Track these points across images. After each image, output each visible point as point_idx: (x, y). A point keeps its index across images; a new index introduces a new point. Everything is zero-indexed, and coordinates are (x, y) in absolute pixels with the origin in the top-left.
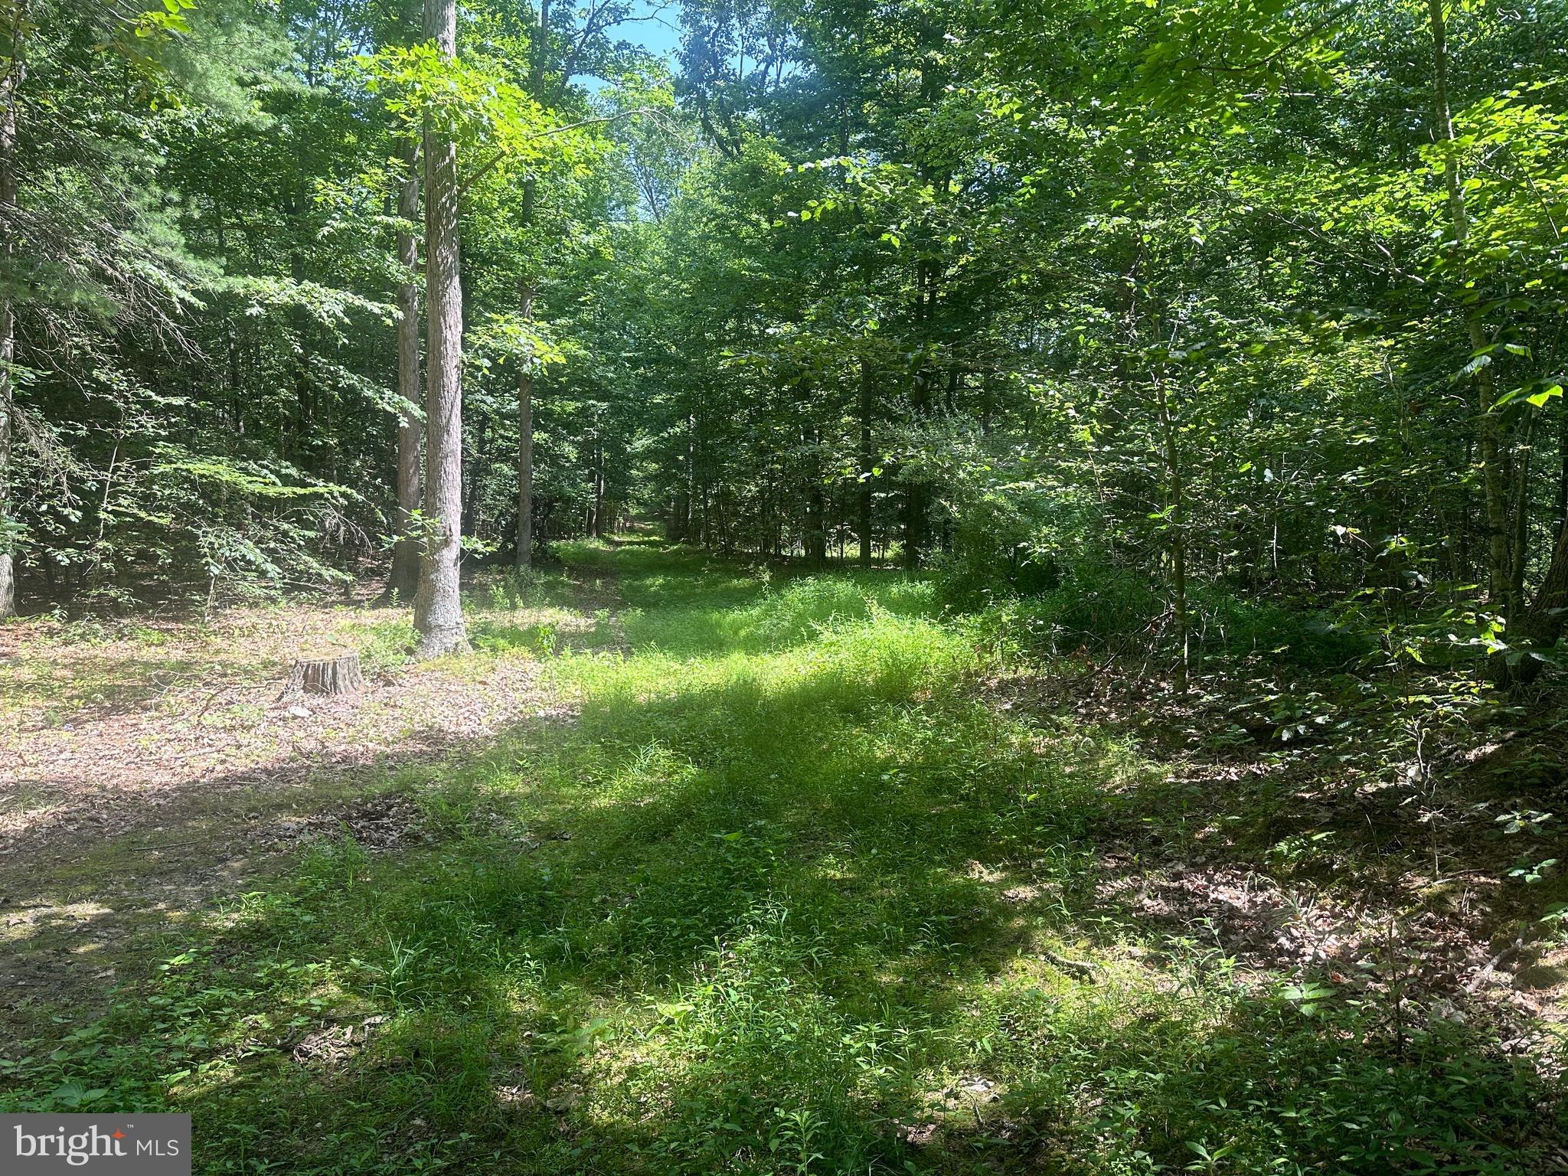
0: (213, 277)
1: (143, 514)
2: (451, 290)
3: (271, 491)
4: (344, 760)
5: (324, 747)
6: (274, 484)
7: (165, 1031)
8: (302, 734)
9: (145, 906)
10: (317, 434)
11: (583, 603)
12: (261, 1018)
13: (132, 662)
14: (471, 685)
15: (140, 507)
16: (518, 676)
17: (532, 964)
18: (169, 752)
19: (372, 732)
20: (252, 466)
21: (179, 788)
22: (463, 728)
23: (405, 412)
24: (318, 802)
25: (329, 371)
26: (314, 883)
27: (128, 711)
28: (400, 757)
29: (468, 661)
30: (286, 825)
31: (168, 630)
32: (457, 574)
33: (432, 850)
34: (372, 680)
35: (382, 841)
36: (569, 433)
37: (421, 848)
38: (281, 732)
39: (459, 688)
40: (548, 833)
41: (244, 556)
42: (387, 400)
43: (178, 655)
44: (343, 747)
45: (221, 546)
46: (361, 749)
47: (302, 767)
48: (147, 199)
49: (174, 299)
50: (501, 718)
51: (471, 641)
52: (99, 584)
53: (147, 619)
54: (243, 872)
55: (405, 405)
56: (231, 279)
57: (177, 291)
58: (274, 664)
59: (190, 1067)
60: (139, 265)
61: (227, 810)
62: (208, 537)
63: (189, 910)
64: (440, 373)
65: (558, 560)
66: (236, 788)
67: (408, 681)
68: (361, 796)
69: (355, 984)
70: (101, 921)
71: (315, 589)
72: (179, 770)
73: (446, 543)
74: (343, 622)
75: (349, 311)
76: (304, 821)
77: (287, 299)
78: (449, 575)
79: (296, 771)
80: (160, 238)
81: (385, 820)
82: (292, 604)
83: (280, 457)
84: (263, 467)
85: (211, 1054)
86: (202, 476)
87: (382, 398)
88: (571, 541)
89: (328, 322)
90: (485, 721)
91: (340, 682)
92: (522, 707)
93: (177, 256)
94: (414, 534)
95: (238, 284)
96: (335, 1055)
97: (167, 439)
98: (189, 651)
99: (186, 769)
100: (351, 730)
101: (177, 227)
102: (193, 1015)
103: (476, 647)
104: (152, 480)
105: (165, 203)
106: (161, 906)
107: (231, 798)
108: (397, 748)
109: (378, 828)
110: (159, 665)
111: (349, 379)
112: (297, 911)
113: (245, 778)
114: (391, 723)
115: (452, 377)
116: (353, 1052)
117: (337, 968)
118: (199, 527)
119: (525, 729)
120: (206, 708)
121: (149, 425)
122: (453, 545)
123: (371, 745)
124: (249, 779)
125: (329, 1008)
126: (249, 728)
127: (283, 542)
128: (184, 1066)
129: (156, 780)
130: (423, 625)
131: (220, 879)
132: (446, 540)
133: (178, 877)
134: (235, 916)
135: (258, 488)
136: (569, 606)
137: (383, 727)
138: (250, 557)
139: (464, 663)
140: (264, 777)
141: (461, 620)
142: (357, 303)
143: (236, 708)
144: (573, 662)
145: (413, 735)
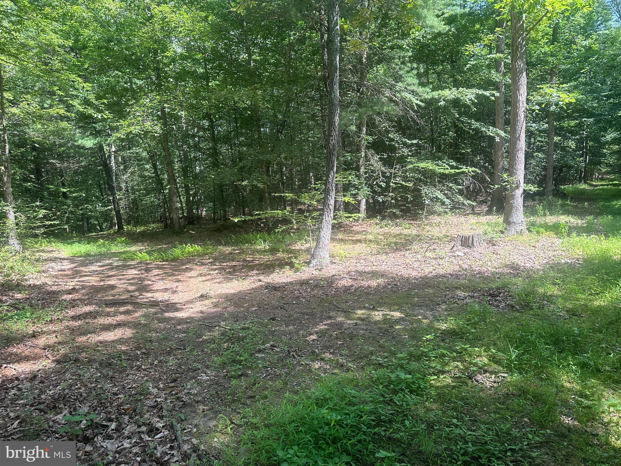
0: (427, 93)
1: (404, 183)
2: (522, 79)
3: (447, 172)
4: (479, 273)
5: (471, 268)
6: (447, 169)
7: (427, 360)
8: (462, 262)
9: (415, 316)
10: (463, 148)
11: (580, 213)
12: (459, 364)
13: (401, 234)
14: (528, 247)
15: (403, 181)
16: (550, 245)
17: (574, 367)
18: (416, 265)
19: (489, 263)
20: (440, 163)
21: (421, 277)
22: (527, 265)
23: (498, 135)
24: (472, 288)
25: (468, 123)
26: (473, 318)
27: (401, 250)
28: (502, 274)
29: (526, 237)
30: (460, 295)
31: (411, 224)
32: (522, 200)
33: (519, 312)
34: (487, 243)
35: (498, 306)
36: (572, 135)
37: (515, 311)
38: (454, 260)
39: (524, 248)
40: (572, 313)
41: (437, 196)
42: (490, 131)
43: (415, 232)
44: (478, 268)
45: (429, 193)
46: (485, 269)
47: (464, 274)
48: (406, 69)
49: (414, 104)
50: (544, 262)
51: (527, 229)
52: (391, 208)
53: (404, 220)
54: (446, 310)
55: (498, 132)
56: (433, 93)
57: (415, 101)
58: (448, 236)
59: (436, 375)
60: (403, 94)
61: (439, 287)
62: (425, 190)
63: (429, 320)
64: (516, 115)
65: (565, 194)
66: (440, 279)
67: (502, 244)
68: (488, 288)
69: (493, 359)
70: (402, 319)
71: (461, 208)
72: (420, 271)
73: (518, 187)
74: (472, 221)
75: (478, 96)
76: (467, 294)
77: (453, 96)
78: (518, 200)
79: (461, 275)
80: (410, 82)
81: (498, 298)
82: (453, 214)
83: (449, 159)
84: (443, 163)
85: (443, 372)
86: (422, 168)
87: (489, 131)
88: (571, 186)
89: (468, 103)
90: (537, 262)
91: (475, 243)
92: (553, 258)
93: (415, 88)
94: (504, 184)
95: (436, 94)
96: (488, 384)
97: (411, 156)
98: (418, 231)
99: (423, 271)
100: (481, 262)
101: (416, 77)
102: (436, 357)
103: (530, 231)
104: (406, 171)
105: (412, 69)
106: (420, 317)
107: (439, 283)
108: (500, 270)
109: (496, 301)
110: (409, 236)
111: (476, 124)
112: (469, 328)
113: (443, 276)
114: (497, 260)
115: (522, 116)
116: (496, 385)
117: (486, 351)
118: (421, 187)
119: (555, 267)
120: (427, 251)
121: (406, 151)
122: (520, 188)
123: (489, 269)
124: (445, 277)
125: (484, 366)
126: (442, 259)
127: (450, 191)
128: (435, 375)
129: (413, 274)
130: (507, 221)
131: (439, 311)
132: (517, 186)
133: (424, 308)
134: (445, 325)
135: (442, 171)
136: (572, 214)
137: (493, 262)
138: (439, 197)
139: (524, 238)
140: (450, 276)
141: (524, 220)
142: (480, 93)
143: (437, 251)
144: (577, 239)
145: (506, 266)
